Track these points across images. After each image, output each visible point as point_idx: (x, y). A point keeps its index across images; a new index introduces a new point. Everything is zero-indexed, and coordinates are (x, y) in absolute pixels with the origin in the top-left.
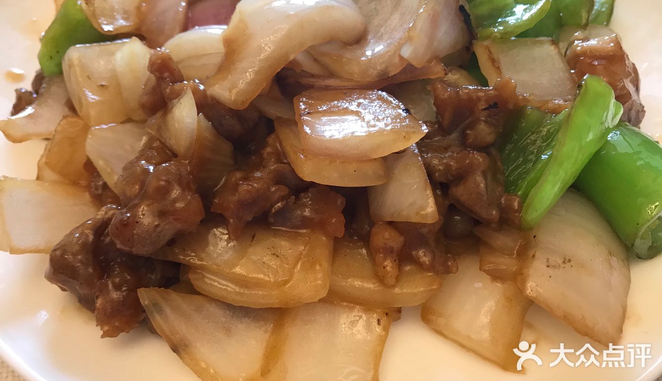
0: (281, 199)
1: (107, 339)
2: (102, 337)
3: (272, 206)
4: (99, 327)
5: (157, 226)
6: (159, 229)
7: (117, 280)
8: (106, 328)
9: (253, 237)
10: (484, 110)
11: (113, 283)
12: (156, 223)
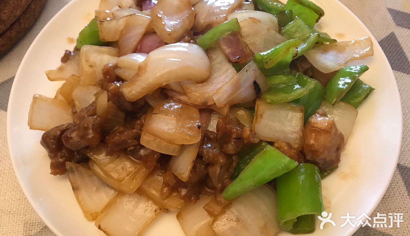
0: (134, 146)
1: (52, 175)
2: (51, 174)
3: (129, 147)
4: (50, 170)
5: (79, 142)
6: (80, 143)
7: (62, 154)
8: (53, 171)
9: (119, 157)
10: (234, 138)
11: (60, 155)
12: (79, 141)
